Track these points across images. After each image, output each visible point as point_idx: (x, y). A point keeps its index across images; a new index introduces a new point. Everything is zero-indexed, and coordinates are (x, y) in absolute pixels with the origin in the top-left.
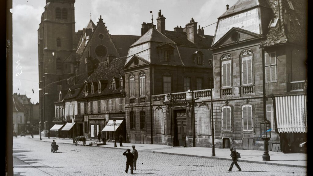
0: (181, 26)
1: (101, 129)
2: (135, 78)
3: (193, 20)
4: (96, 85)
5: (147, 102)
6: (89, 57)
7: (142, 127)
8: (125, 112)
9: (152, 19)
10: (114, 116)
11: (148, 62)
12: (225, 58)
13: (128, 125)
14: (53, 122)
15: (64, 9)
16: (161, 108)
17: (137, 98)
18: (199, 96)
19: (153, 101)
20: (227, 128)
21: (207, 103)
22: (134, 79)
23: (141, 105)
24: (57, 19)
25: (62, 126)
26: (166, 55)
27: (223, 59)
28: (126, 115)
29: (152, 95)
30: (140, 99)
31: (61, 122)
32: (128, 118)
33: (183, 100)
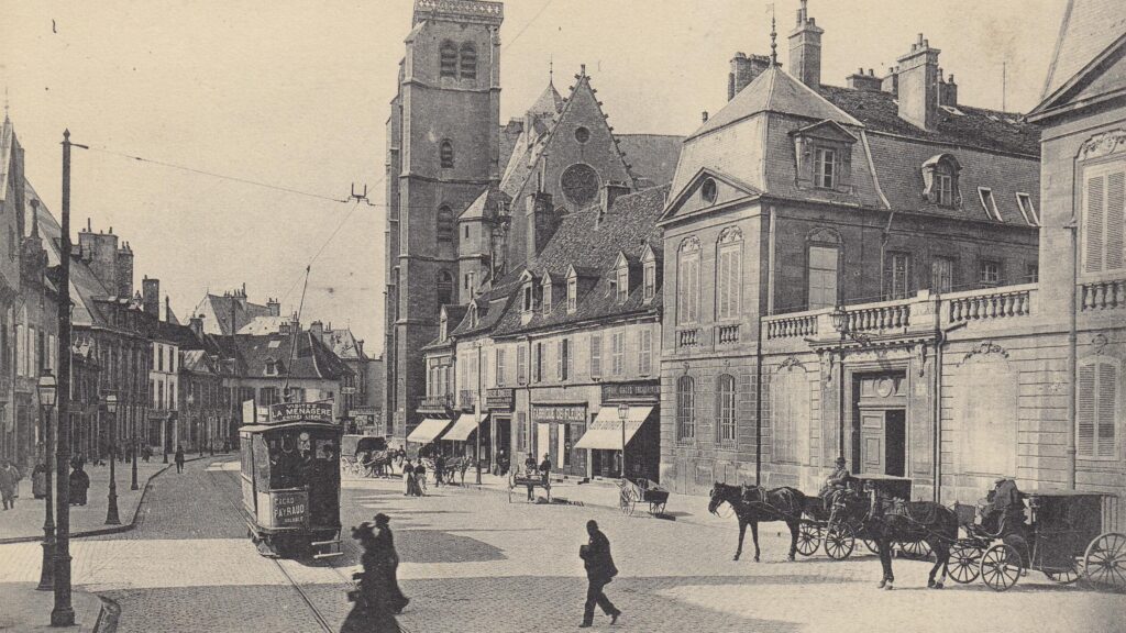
0: (872, 71)
1: (573, 438)
2: (700, 252)
3: (923, 41)
4: (560, 285)
5: (745, 339)
6: (539, 191)
7: (722, 435)
8: (660, 378)
9: (774, 35)
10: (618, 391)
11: (756, 191)
12: (1098, 153)
13: (667, 427)
14: (418, 411)
15: (469, 46)
16: (798, 364)
17: (705, 328)
18: (968, 317)
19: (769, 337)
20: (1096, 450)
21: (1003, 344)
22: (696, 256)
23: (720, 355)
24: (443, 79)
25: (445, 423)
26: (823, 168)
27: (1091, 154)
28: (663, 389)
29: (766, 315)
30: (718, 329)
31: (444, 412)
32: (668, 400)
33: (895, 331)
